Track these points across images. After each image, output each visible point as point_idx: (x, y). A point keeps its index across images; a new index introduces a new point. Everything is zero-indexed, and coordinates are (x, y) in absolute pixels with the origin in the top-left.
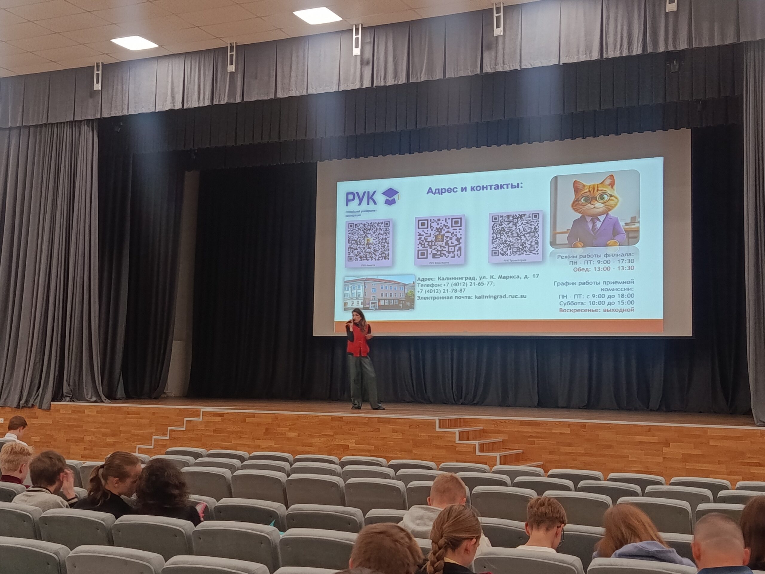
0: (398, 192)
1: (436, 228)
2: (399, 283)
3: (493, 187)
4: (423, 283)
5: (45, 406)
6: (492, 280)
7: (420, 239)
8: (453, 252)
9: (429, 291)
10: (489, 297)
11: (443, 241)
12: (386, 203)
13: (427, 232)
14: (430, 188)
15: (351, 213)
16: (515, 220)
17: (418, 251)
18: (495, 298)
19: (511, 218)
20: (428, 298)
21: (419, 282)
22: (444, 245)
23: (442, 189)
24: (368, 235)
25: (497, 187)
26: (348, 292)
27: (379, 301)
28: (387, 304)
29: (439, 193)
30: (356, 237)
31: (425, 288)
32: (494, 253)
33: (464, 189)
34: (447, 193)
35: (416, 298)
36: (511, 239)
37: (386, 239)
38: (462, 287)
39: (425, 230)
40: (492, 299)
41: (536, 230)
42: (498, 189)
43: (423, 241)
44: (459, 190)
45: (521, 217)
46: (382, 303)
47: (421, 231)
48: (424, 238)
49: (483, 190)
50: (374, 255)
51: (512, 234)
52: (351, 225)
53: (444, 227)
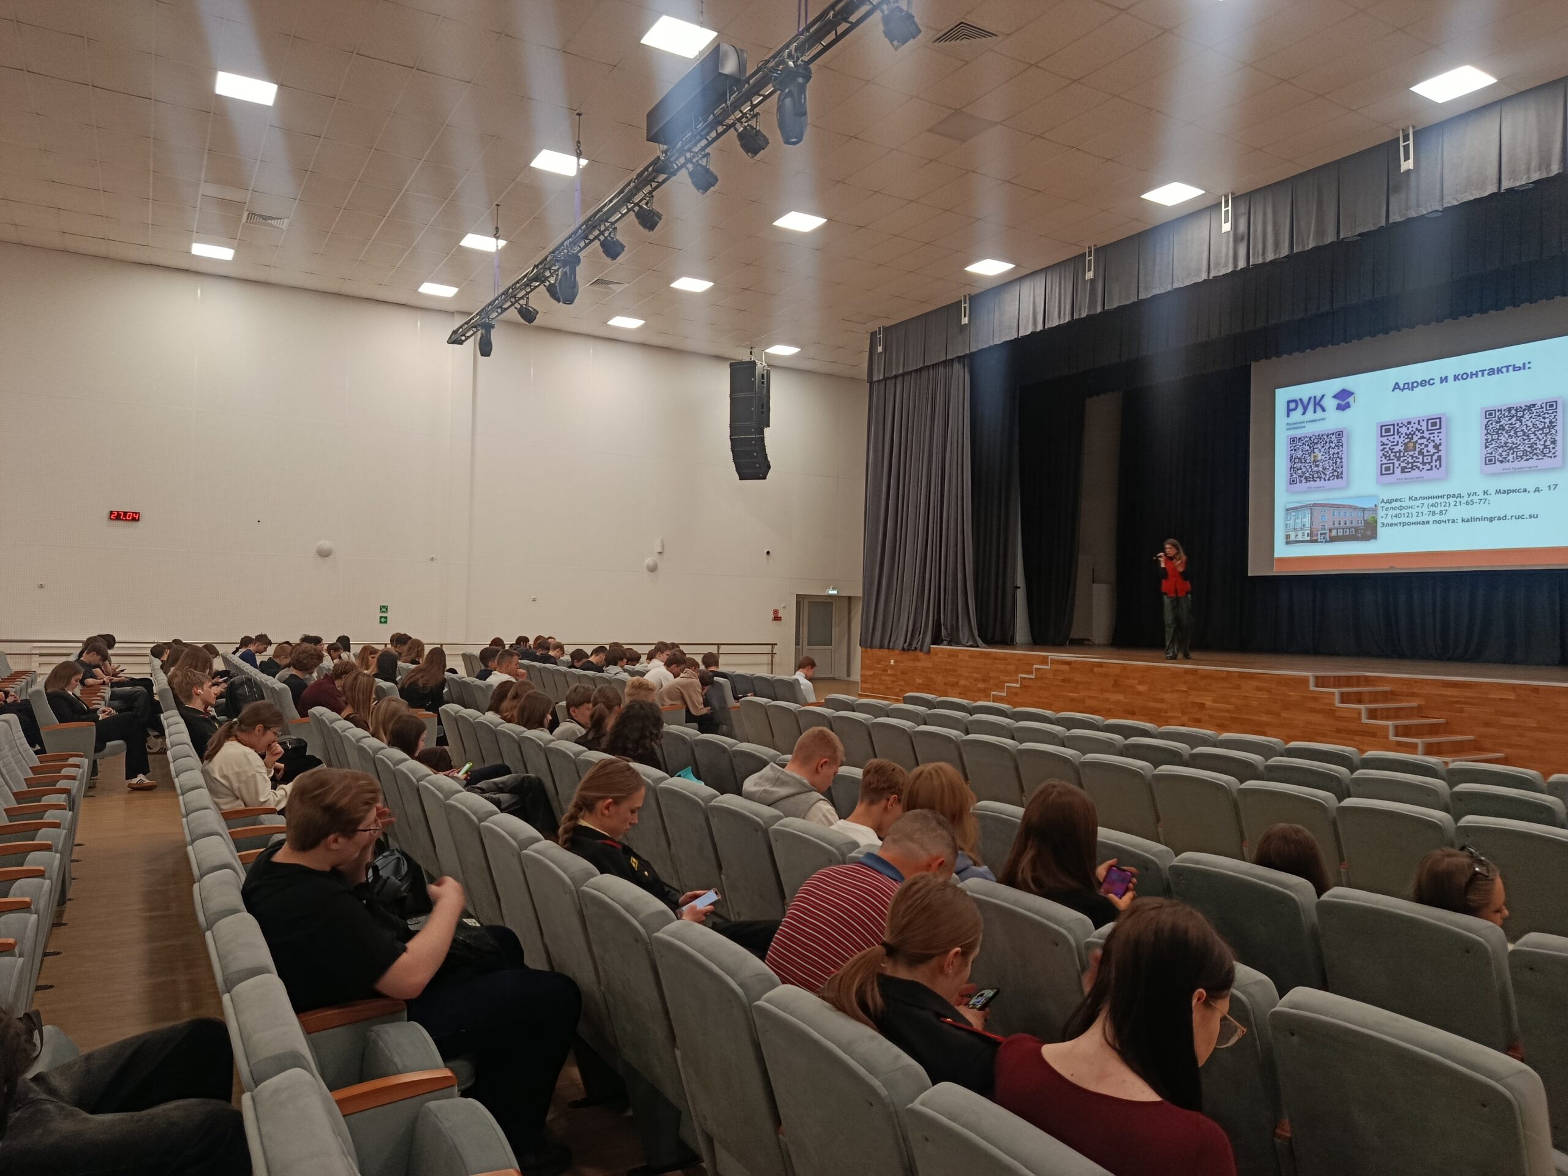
0: (1353, 394)
1: (1406, 434)
2: (1356, 508)
3: (1486, 373)
4: (1388, 505)
5: (925, 649)
6: (1486, 496)
7: (1384, 449)
8: (1429, 463)
9: (1396, 516)
10: (1483, 519)
11: (1415, 450)
12: (1337, 409)
13: (1392, 440)
14: (1397, 384)
15: (1291, 426)
16: (1520, 414)
17: (1382, 465)
18: (1491, 519)
19: (1513, 412)
20: (1396, 525)
21: (1383, 504)
22: (1416, 455)
23: (1413, 383)
24: (1316, 450)
25: (1492, 372)
26: (1291, 522)
27: (1330, 530)
28: (1341, 534)
29: (1408, 388)
30: (1299, 454)
31: (1390, 513)
32: (1489, 461)
33: (1445, 380)
34: (1420, 386)
35: (1379, 525)
36: (1514, 439)
37: (1338, 453)
38: (1443, 508)
39: (1391, 438)
40: (1487, 522)
41: (1552, 425)
42: (1494, 374)
43: (1387, 452)
44: (1437, 381)
45: (1529, 408)
46: (1334, 533)
47: (1384, 440)
48: (1390, 448)
49: (1471, 377)
50: (1322, 475)
51: (1516, 433)
52: (1293, 440)
53: (1417, 433)
